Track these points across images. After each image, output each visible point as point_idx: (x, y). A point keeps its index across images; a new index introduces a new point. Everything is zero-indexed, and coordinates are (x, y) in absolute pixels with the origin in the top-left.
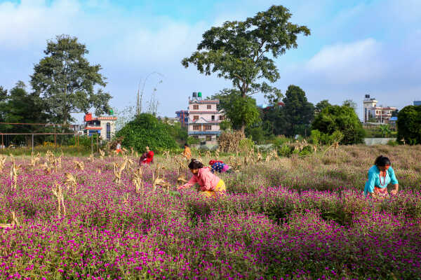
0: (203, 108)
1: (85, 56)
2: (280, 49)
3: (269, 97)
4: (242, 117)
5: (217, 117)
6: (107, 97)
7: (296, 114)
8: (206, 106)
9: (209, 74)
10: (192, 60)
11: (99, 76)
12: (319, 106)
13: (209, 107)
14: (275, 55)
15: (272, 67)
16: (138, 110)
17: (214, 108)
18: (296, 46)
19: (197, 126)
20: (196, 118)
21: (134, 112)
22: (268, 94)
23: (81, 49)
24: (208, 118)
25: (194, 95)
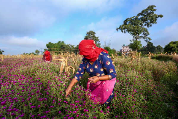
0: (125, 48)
1: (95, 35)
2: (150, 25)
3: (146, 40)
4: (136, 47)
5: (129, 50)
6: (100, 44)
7: (150, 49)
8: (126, 48)
9: (125, 33)
10: (119, 28)
11: (98, 39)
12: (157, 47)
13: (127, 48)
14: (148, 27)
15: (147, 31)
16: (105, 46)
17: (128, 48)
18: (156, 23)
19: (124, 52)
20: (124, 50)
21: (104, 47)
22: (146, 39)
23: (94, 33)
24: (127, 50)
25: (123, 45)
